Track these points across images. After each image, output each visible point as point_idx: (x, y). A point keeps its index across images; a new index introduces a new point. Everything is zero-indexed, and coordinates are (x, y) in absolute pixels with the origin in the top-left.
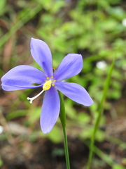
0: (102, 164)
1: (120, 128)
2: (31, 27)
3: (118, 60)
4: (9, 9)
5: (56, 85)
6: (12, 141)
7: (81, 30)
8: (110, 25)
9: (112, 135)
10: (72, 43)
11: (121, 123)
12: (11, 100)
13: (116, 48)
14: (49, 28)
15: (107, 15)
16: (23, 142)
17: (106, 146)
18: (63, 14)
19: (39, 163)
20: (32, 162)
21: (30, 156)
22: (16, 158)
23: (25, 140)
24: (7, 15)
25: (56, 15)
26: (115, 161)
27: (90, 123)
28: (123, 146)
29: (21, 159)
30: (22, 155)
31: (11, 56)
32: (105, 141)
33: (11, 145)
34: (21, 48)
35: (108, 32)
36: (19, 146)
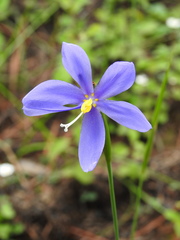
0: (148, 210)
1: (169, 162)
2: (44, 34)
3: (162, 72)
4: (14, 11)
5: (98, 105)
6: (26, 184)
7: (111, 35)
8: (149, 27)
9: (159, 171)
10: (100, 52)
11: (170, 155)
12: (22, 130)
13: (158, 57)
14: (68, 33)
15: (146, 15)
16: (41, 184)
17: (151, 186)
18: (85, 15)
19: (64, 211)
20: (54, 211)
21: (52, 203)
22: (33, 207)
23: (44, 181)
24: (11, 19)
25: (77, 17)
26: (164, 205)
27: (130, 157)
28: (175, 185)
29: (40, 208)
30: (40, 202)
31: (20, 72)
32: (150, 180)
33: (25, 190)
34: (32, 62)
35: (148, 36)
36: (36, 190)
